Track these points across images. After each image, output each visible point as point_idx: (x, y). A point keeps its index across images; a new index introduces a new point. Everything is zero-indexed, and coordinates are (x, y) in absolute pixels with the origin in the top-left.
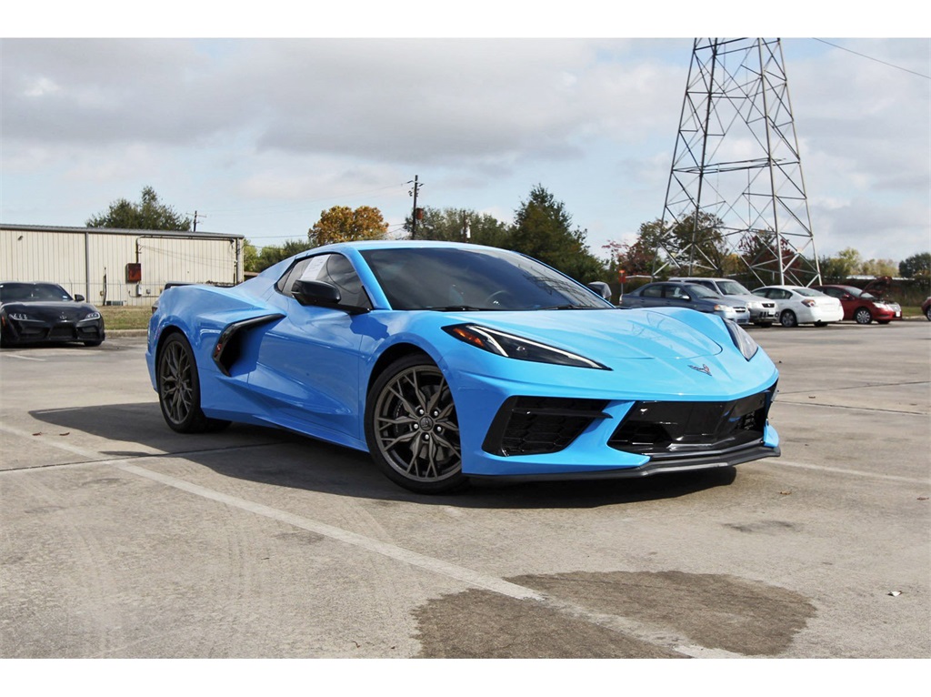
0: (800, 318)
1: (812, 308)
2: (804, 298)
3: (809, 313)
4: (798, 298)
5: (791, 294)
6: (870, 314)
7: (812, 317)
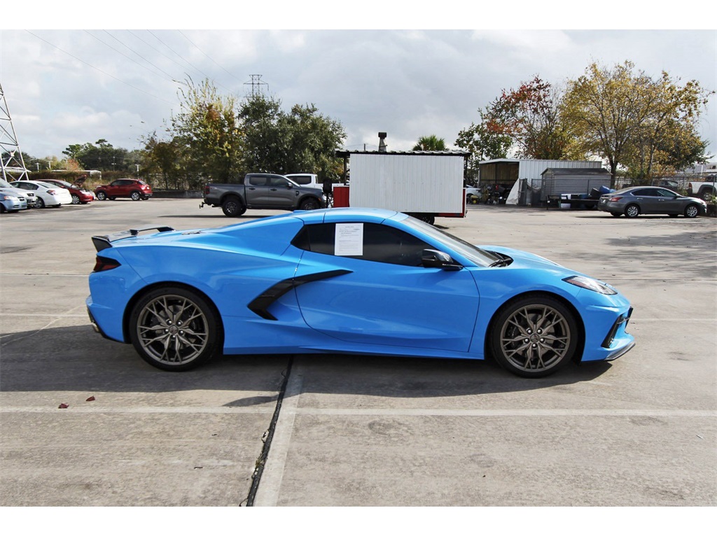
0: (47, 203)
1: (54, 196)
2: (48, 189)
3: (53, 199)
4: (42, 189)
5: (37, 187)
6: (79, 198)
7: (55, 202)
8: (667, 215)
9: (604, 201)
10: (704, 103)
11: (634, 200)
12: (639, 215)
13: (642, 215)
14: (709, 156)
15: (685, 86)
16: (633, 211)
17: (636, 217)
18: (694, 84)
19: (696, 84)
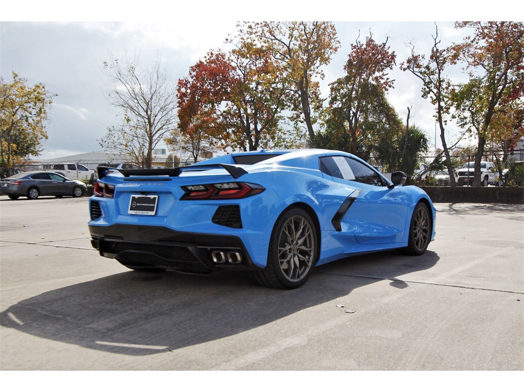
8: (54, 197)
9: (6, 185)
10: (50, 103)
11: (33, 184)
12: (39, 197)
13: (41, 197)
14: (40, 150)
15: (34, 87)
16: (34, 193)
17: (37, 199)
18: (41, 87)
19: (43, 87)
